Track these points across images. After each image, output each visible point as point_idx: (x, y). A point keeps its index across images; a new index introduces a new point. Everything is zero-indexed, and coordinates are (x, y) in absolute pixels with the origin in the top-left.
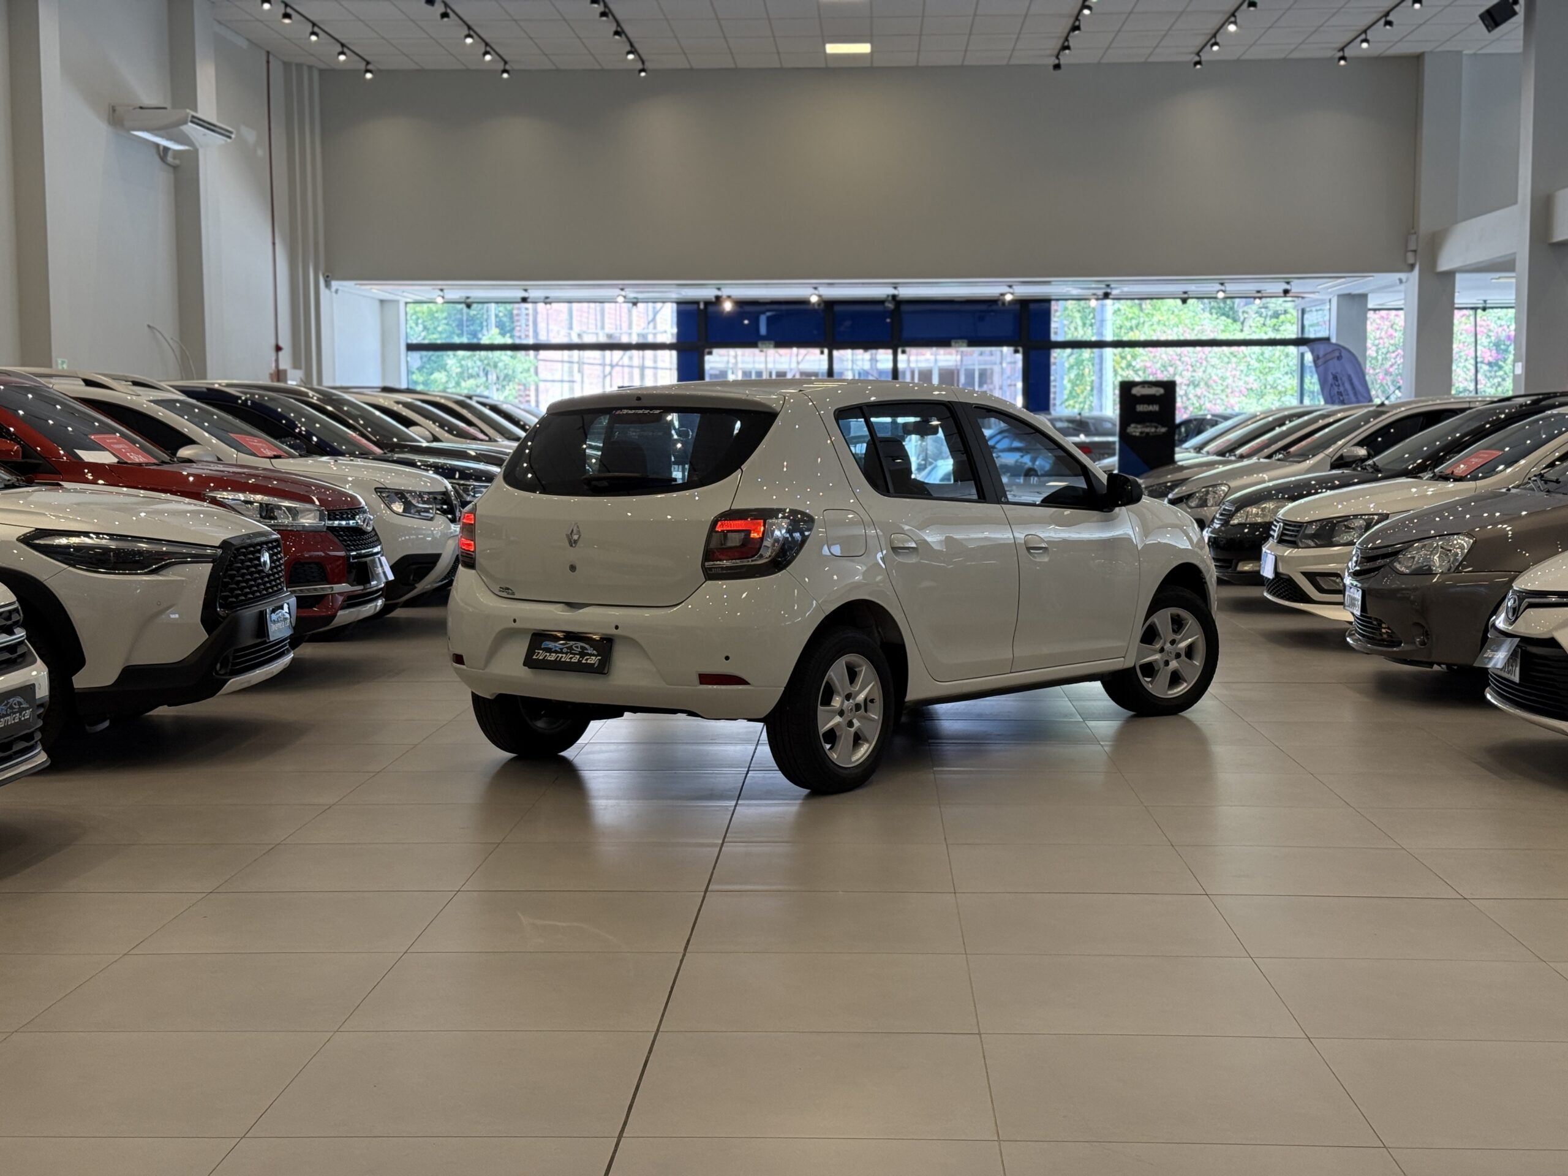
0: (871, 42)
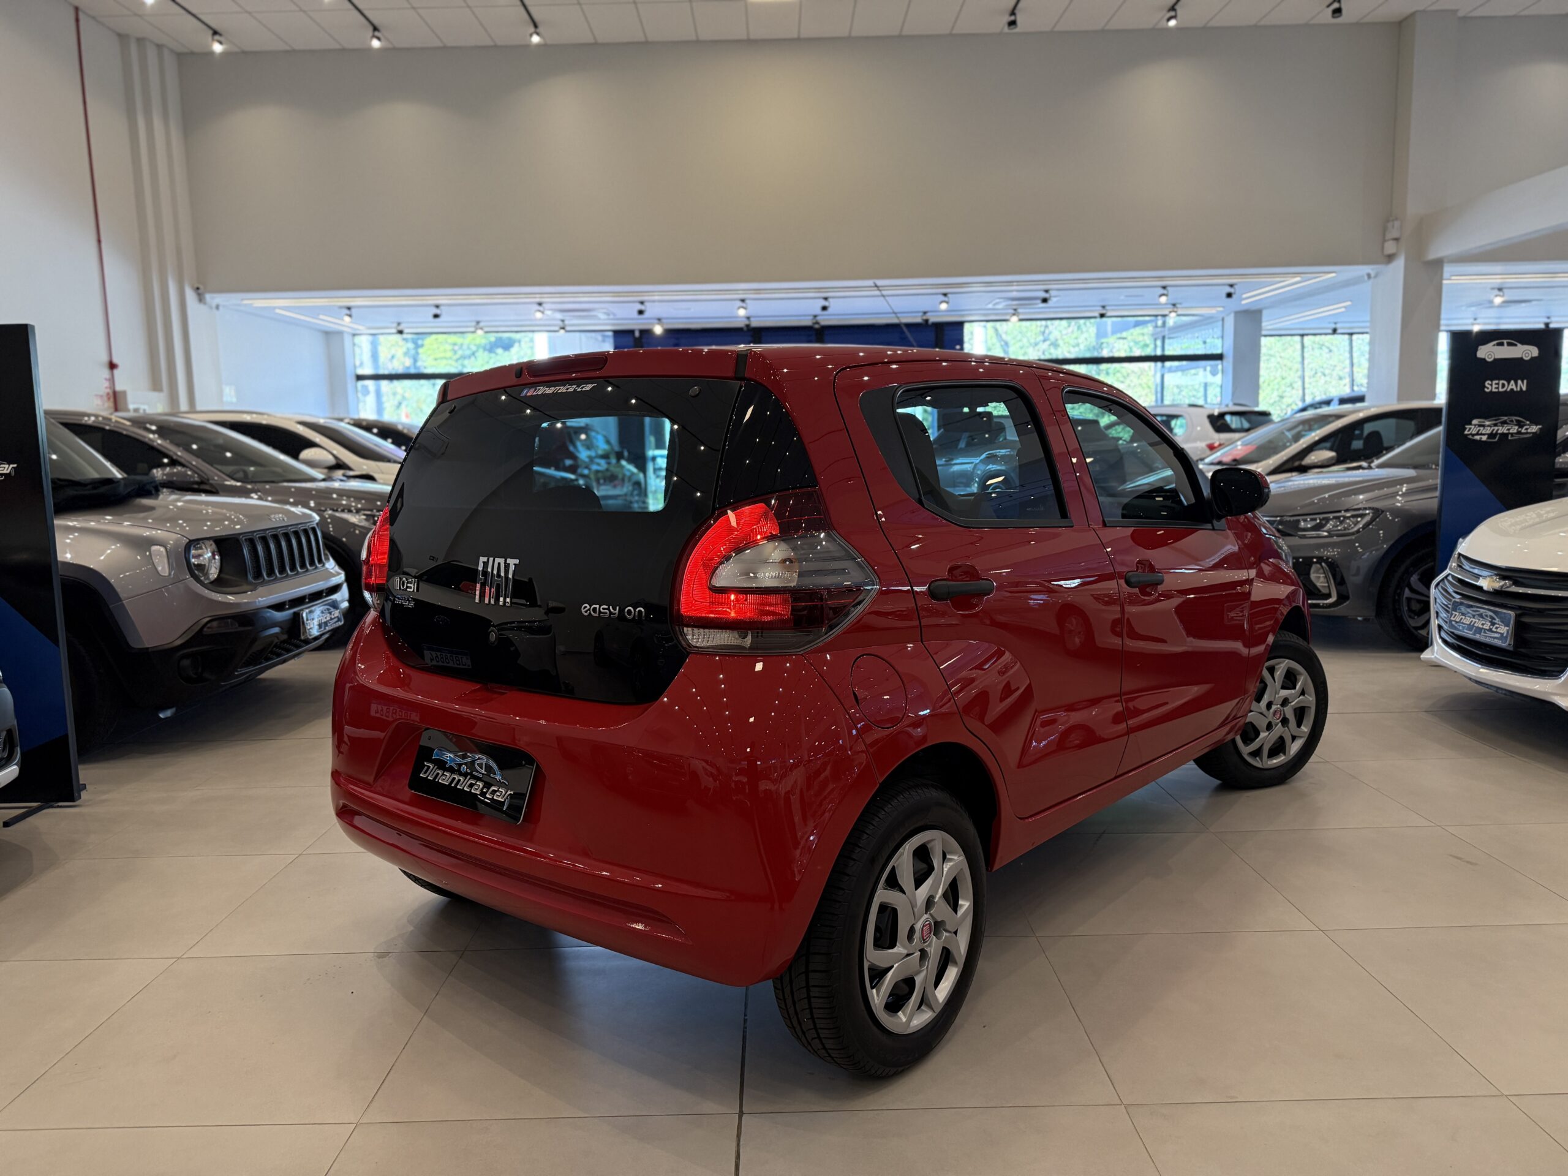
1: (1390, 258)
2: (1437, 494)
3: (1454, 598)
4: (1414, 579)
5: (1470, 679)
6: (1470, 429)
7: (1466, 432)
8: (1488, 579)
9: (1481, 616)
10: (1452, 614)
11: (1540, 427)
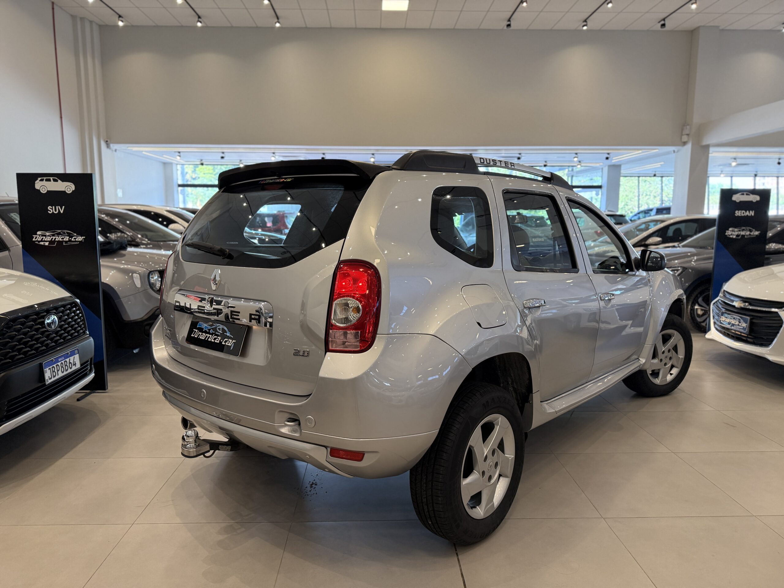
1: (684, 143)
2: (712, 261)
3: (722, 310)
4: (700, 300)
5: (728, 346)
6: (728, 232)
7: (726, 234)
8: (738, 302)
9: (734, 318)
10: (721, 317)
11: (759, 232)
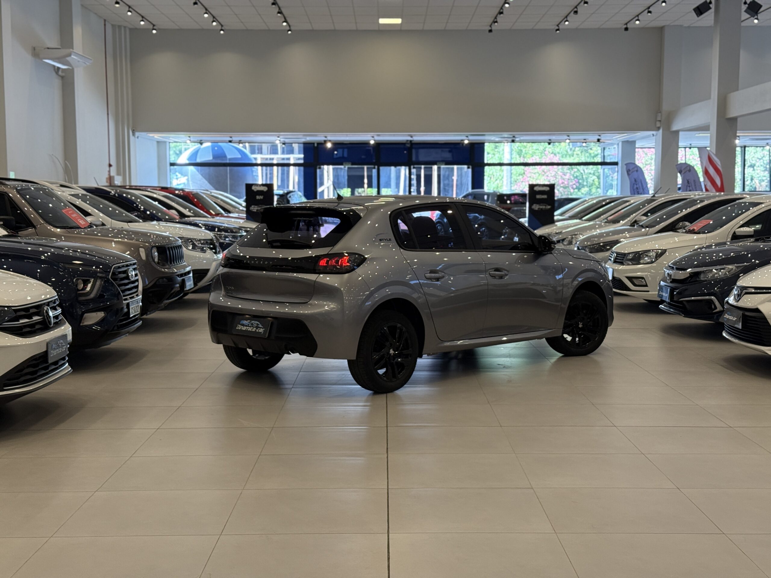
0: (402, 18)
1: (658, 129)
